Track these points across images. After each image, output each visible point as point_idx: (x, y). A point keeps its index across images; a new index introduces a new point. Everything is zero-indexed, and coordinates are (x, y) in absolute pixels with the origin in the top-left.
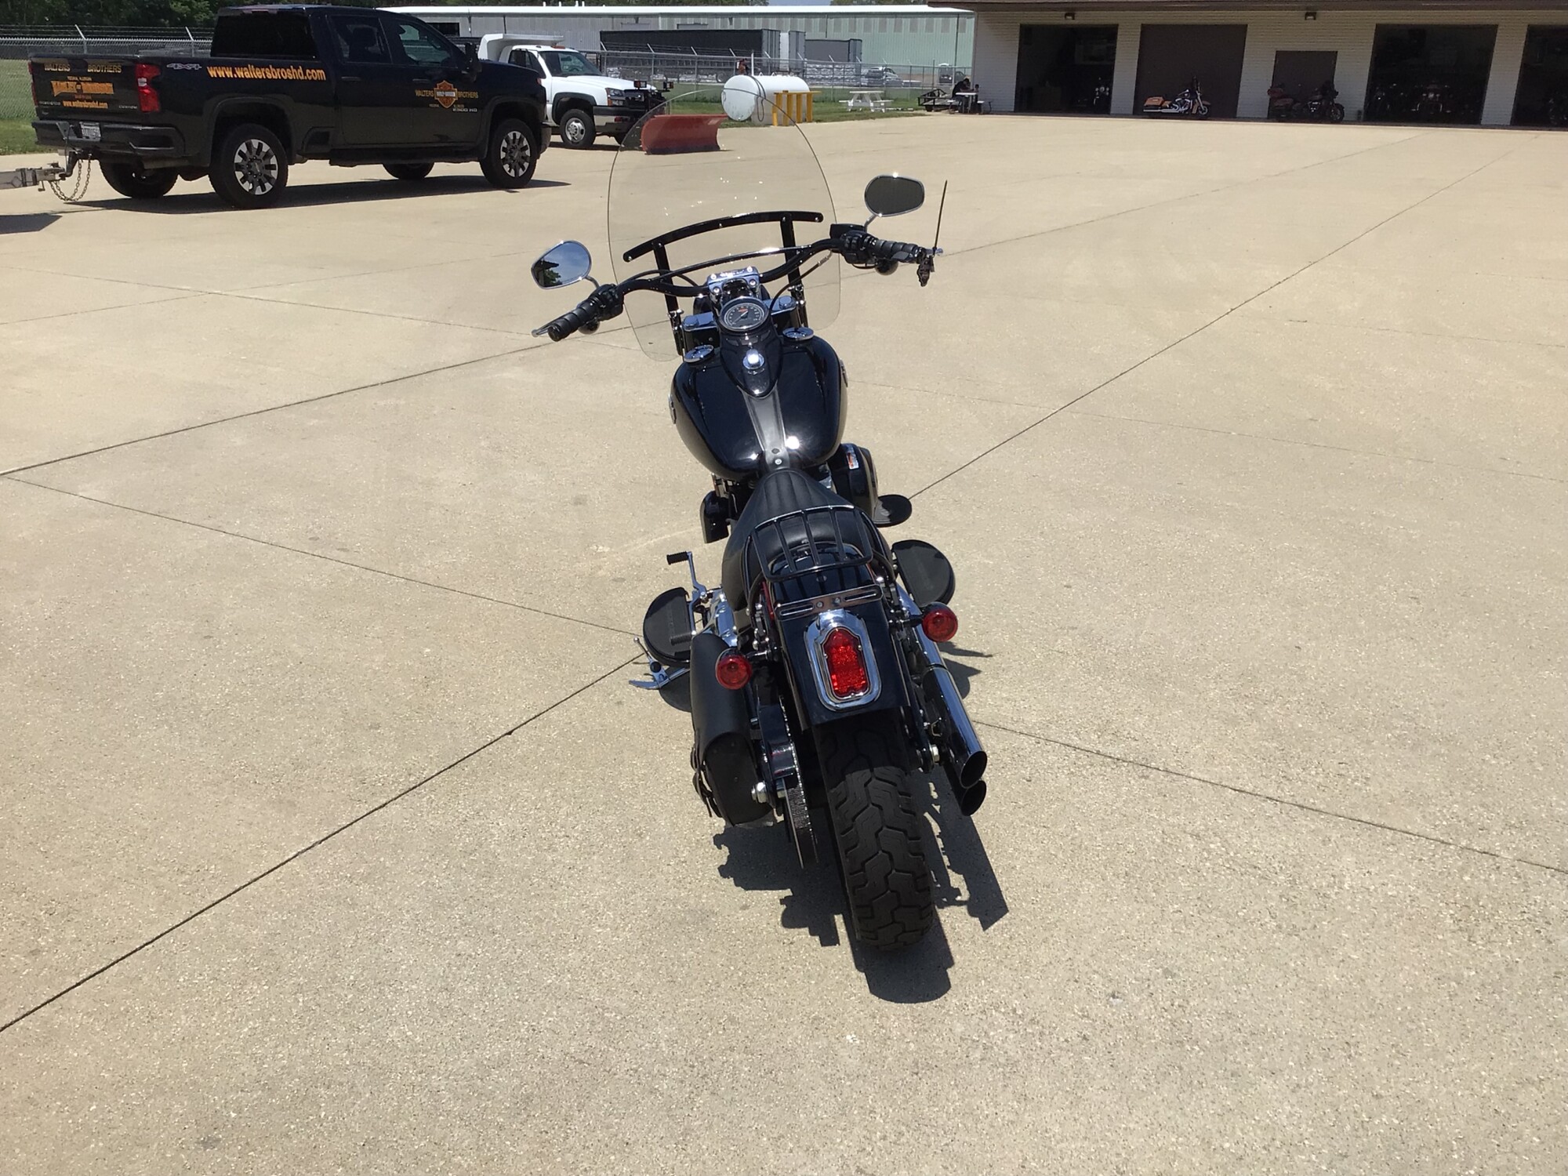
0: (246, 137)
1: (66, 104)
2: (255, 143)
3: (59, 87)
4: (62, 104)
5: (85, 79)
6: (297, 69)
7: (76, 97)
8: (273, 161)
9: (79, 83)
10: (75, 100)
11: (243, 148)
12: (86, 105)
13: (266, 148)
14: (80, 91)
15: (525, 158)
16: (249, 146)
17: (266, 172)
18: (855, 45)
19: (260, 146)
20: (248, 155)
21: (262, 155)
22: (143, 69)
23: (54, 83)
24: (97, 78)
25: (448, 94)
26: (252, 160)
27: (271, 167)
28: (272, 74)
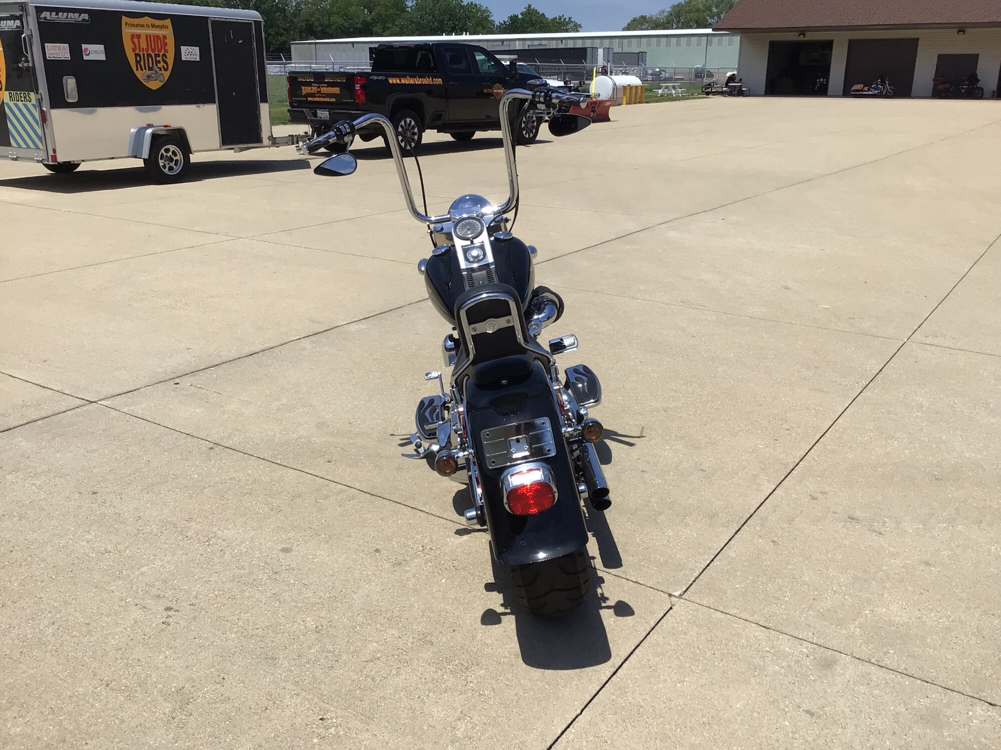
0: (404, 117)
1: (309, 99)
2: (408, 120)
3: (305, 90)
4: (307, 99)
5: (323, 85)
6: (429, 78)
7: (316, 95)
8: (416, 130)
9: (319, 87)
10: (316, 97)
11: (403, 123)
12: (322, 99)
13: (413, 123)
14: (319, 92)
15: (533, 127)
16: (405, 122)
17: (412, 136)
18: (642, 55)
19: (410, 121)
20: (405, 128)
21: (411, 127)
22: (358, 80)
23: (303, 88)
24: (330, 85)
25: (499, 91)
26: (406, 130)
27: (414, 134)
28: (418, 81)
